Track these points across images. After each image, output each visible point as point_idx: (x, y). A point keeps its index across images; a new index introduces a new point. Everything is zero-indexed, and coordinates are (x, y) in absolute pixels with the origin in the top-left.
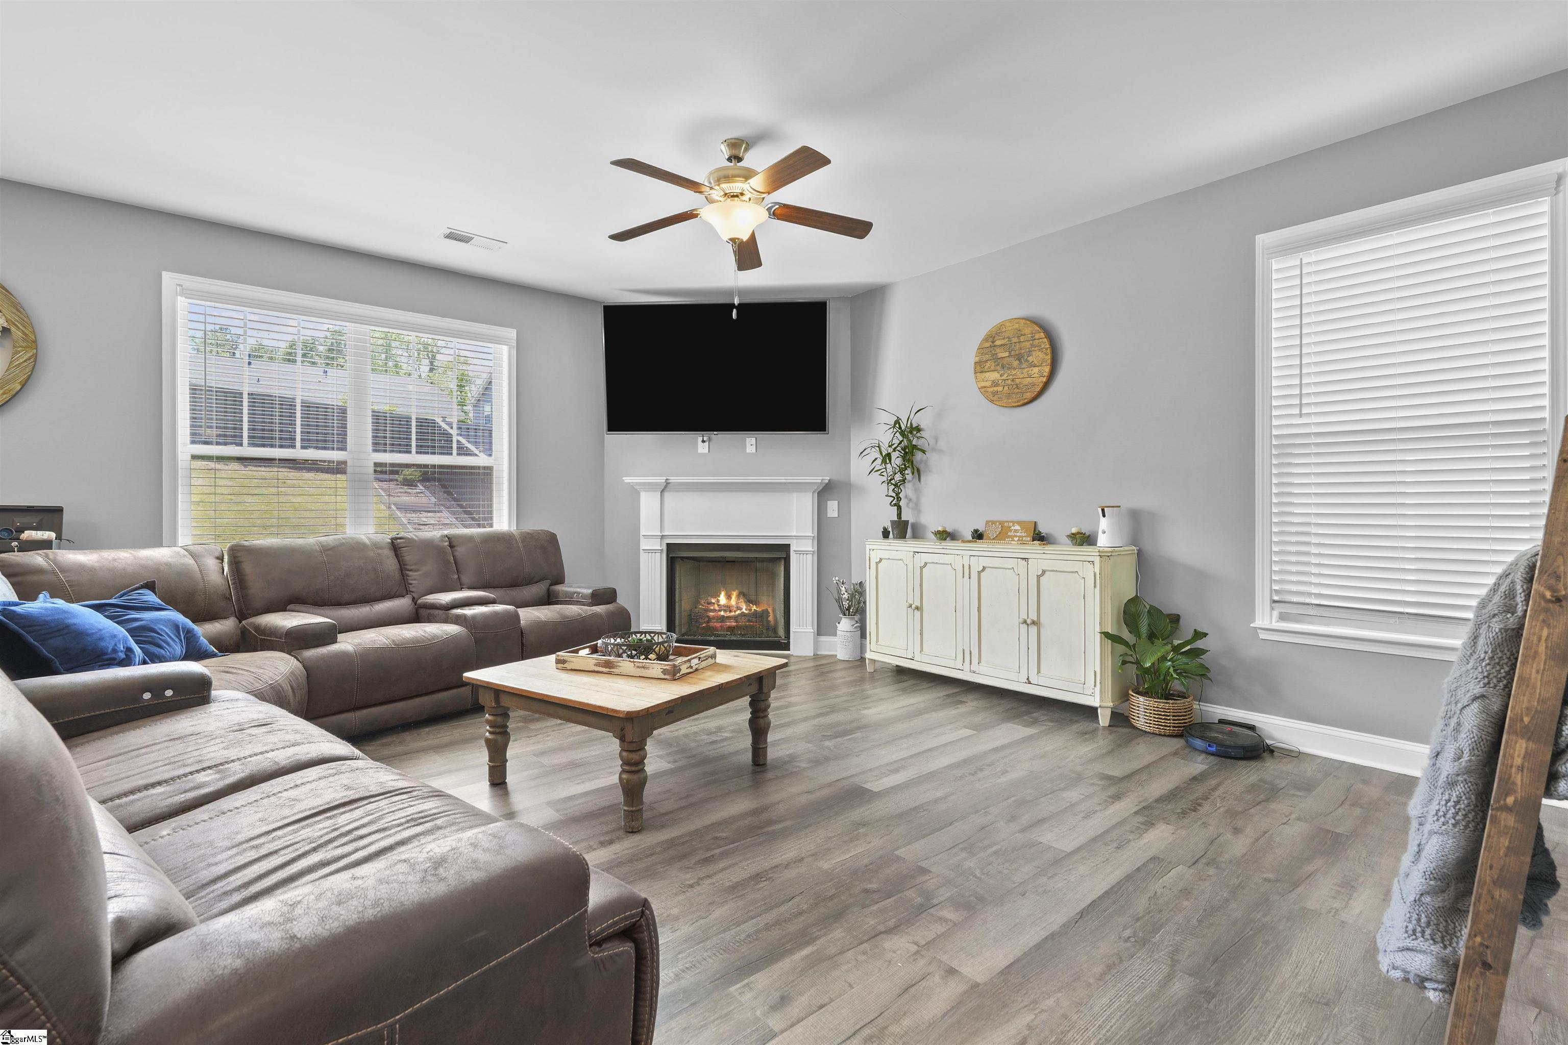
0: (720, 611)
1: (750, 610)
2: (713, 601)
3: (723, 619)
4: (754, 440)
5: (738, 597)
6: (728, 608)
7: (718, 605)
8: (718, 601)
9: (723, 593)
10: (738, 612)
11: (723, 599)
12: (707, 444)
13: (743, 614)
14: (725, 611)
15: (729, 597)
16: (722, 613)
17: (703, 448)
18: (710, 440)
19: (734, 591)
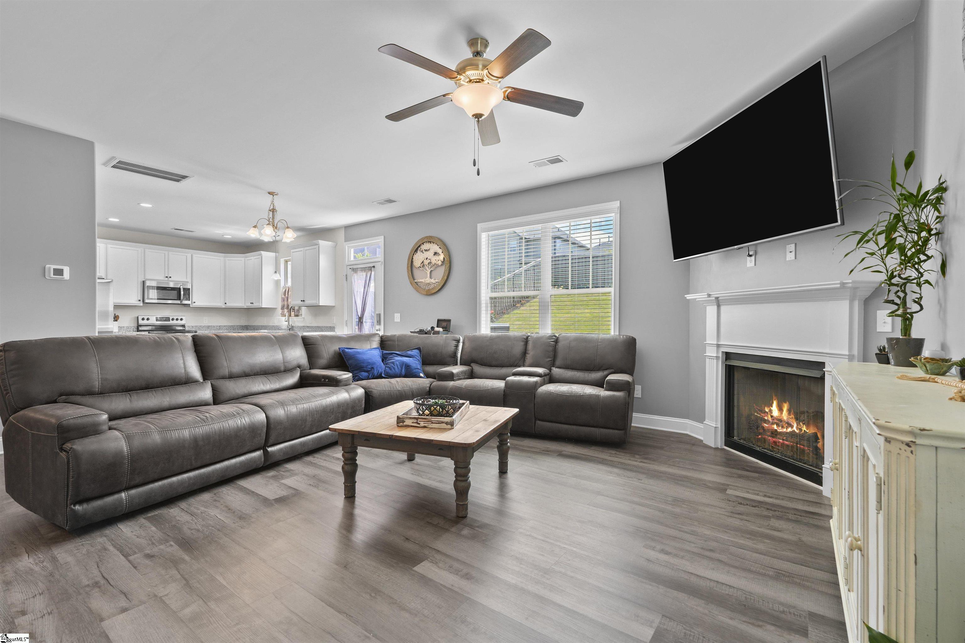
0: (773, 424)
1: (801, 430)
2: (767, 410)
3: (775, 433)
4: (793, 246)
5: (789, 411)
6: (779, 422)
7: (772, 416)
8: (771, 411)
9: (775, 403)
10: (789, 430)
11: (775, 412)
12: (753, 258)
13: (793, 434)
14: (778, 425)
15: (780, 409)
16: (775, 427)
17: (750, 262)
18: (756, 253)
19: (786, 403)
